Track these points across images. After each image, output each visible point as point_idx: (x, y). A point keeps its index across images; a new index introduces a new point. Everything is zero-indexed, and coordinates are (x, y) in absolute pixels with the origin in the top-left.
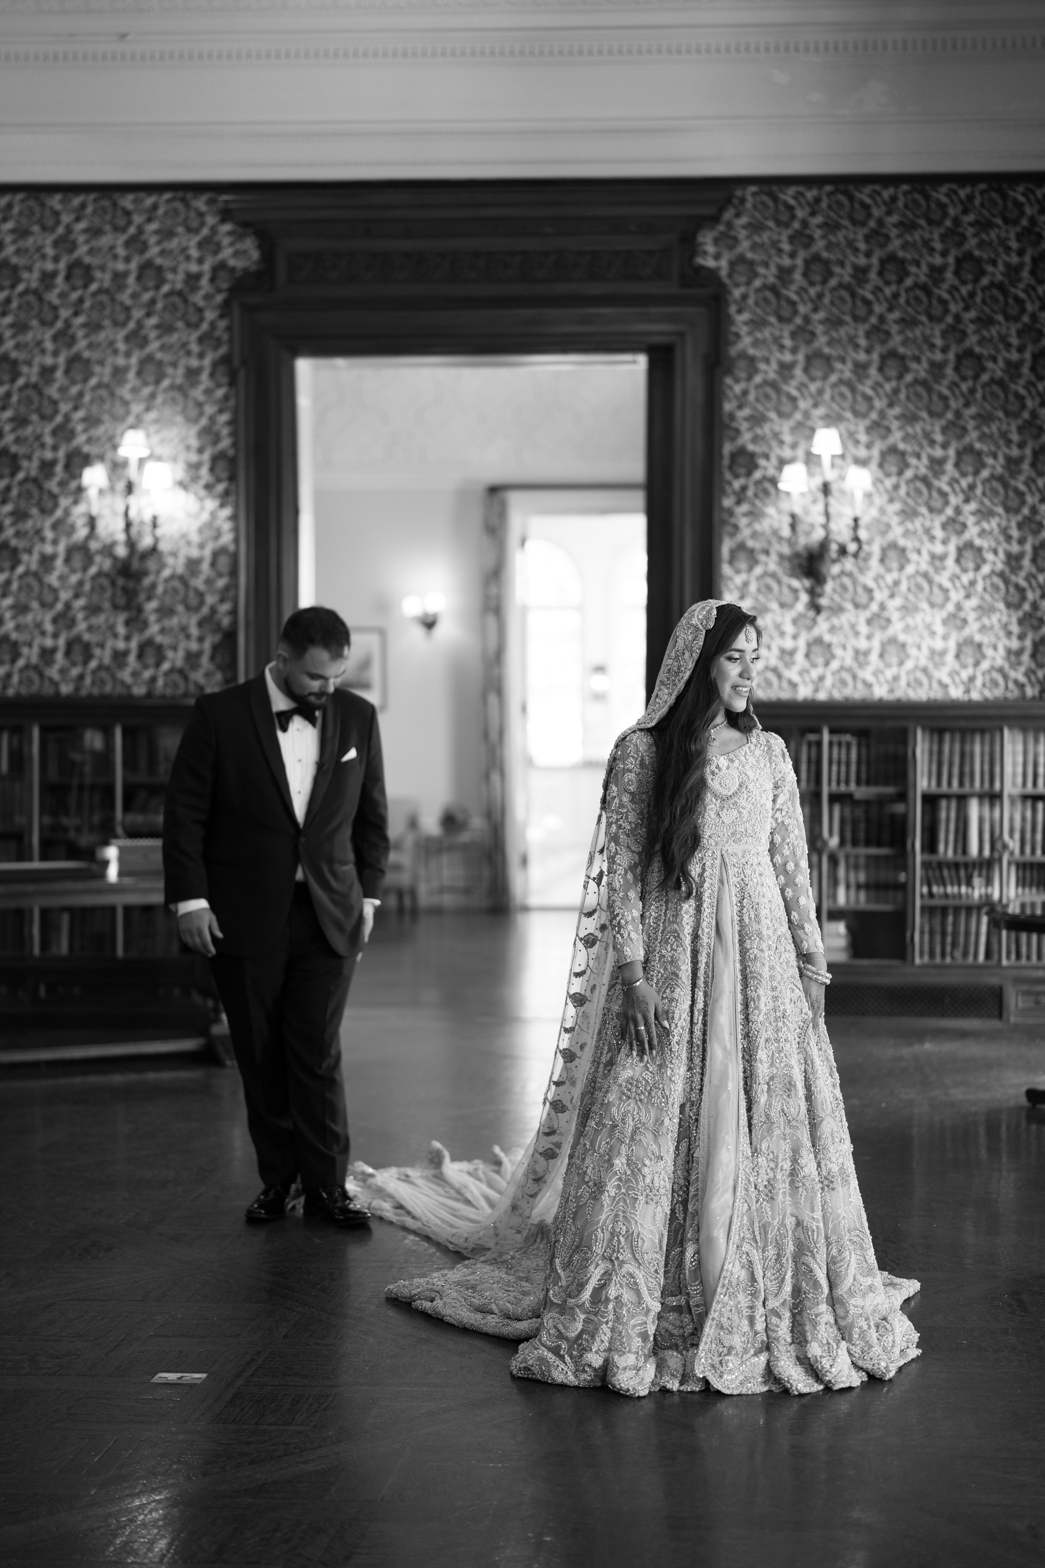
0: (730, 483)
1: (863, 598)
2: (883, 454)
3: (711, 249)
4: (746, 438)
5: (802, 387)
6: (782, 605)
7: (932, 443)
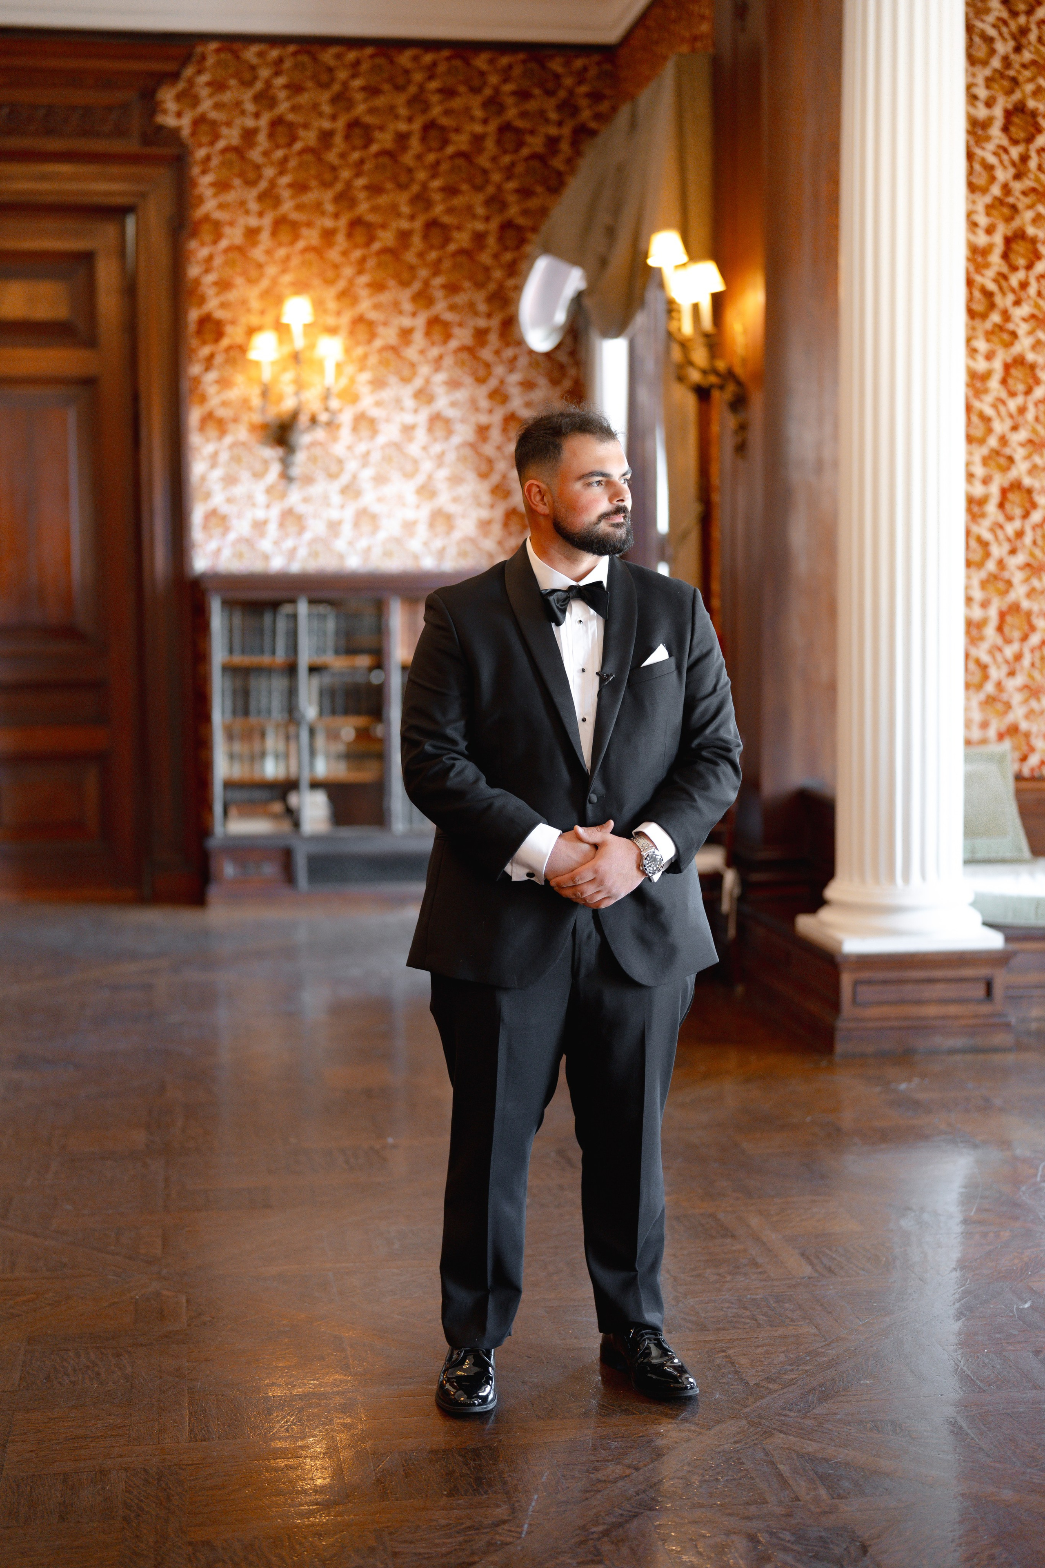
0: (197, 351)
1: (334, 468)
2: (352, 323)
3: (171, 106)
4: (212, 305)
5: (269, 252)
6: (253, 475)
7: (400, 312)
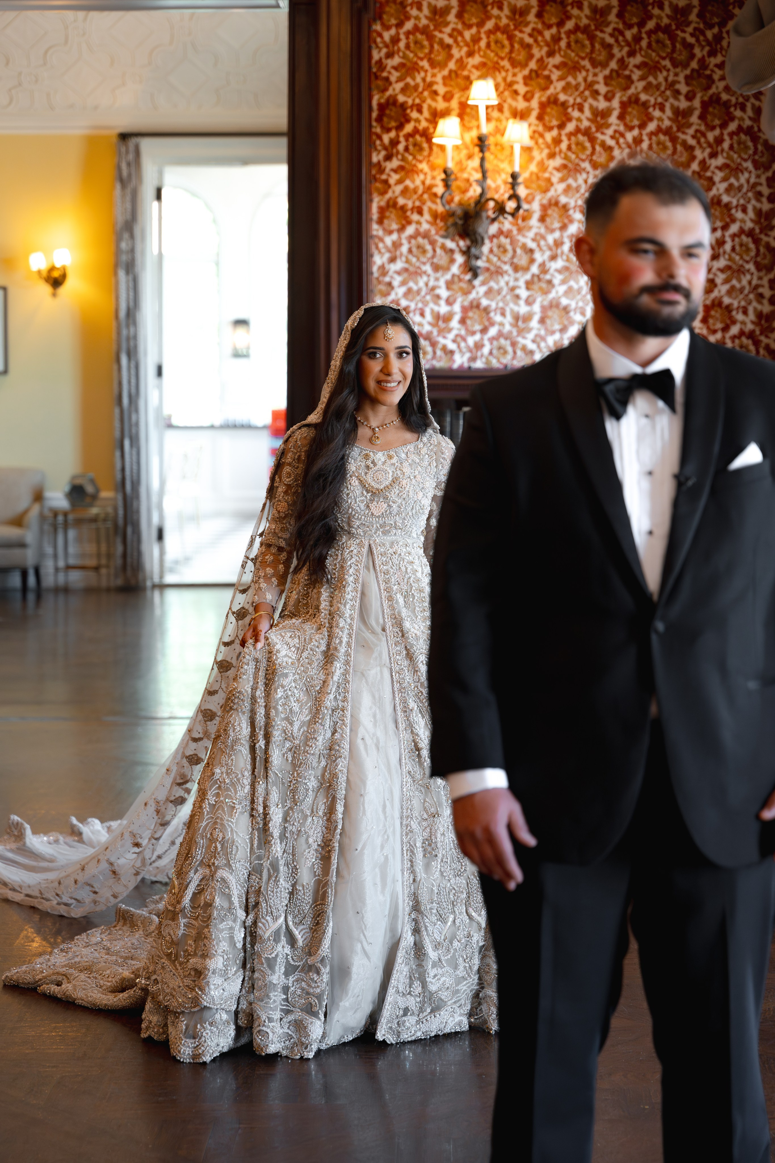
0: (380, 137)
1: (522, 260)
2: (543, 106)
4: (396, 88)
5: (455, 34)
6: (436, 268)
7: (596, 93)
